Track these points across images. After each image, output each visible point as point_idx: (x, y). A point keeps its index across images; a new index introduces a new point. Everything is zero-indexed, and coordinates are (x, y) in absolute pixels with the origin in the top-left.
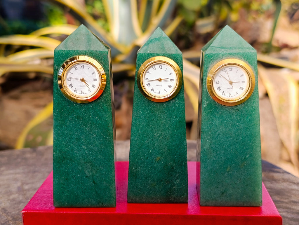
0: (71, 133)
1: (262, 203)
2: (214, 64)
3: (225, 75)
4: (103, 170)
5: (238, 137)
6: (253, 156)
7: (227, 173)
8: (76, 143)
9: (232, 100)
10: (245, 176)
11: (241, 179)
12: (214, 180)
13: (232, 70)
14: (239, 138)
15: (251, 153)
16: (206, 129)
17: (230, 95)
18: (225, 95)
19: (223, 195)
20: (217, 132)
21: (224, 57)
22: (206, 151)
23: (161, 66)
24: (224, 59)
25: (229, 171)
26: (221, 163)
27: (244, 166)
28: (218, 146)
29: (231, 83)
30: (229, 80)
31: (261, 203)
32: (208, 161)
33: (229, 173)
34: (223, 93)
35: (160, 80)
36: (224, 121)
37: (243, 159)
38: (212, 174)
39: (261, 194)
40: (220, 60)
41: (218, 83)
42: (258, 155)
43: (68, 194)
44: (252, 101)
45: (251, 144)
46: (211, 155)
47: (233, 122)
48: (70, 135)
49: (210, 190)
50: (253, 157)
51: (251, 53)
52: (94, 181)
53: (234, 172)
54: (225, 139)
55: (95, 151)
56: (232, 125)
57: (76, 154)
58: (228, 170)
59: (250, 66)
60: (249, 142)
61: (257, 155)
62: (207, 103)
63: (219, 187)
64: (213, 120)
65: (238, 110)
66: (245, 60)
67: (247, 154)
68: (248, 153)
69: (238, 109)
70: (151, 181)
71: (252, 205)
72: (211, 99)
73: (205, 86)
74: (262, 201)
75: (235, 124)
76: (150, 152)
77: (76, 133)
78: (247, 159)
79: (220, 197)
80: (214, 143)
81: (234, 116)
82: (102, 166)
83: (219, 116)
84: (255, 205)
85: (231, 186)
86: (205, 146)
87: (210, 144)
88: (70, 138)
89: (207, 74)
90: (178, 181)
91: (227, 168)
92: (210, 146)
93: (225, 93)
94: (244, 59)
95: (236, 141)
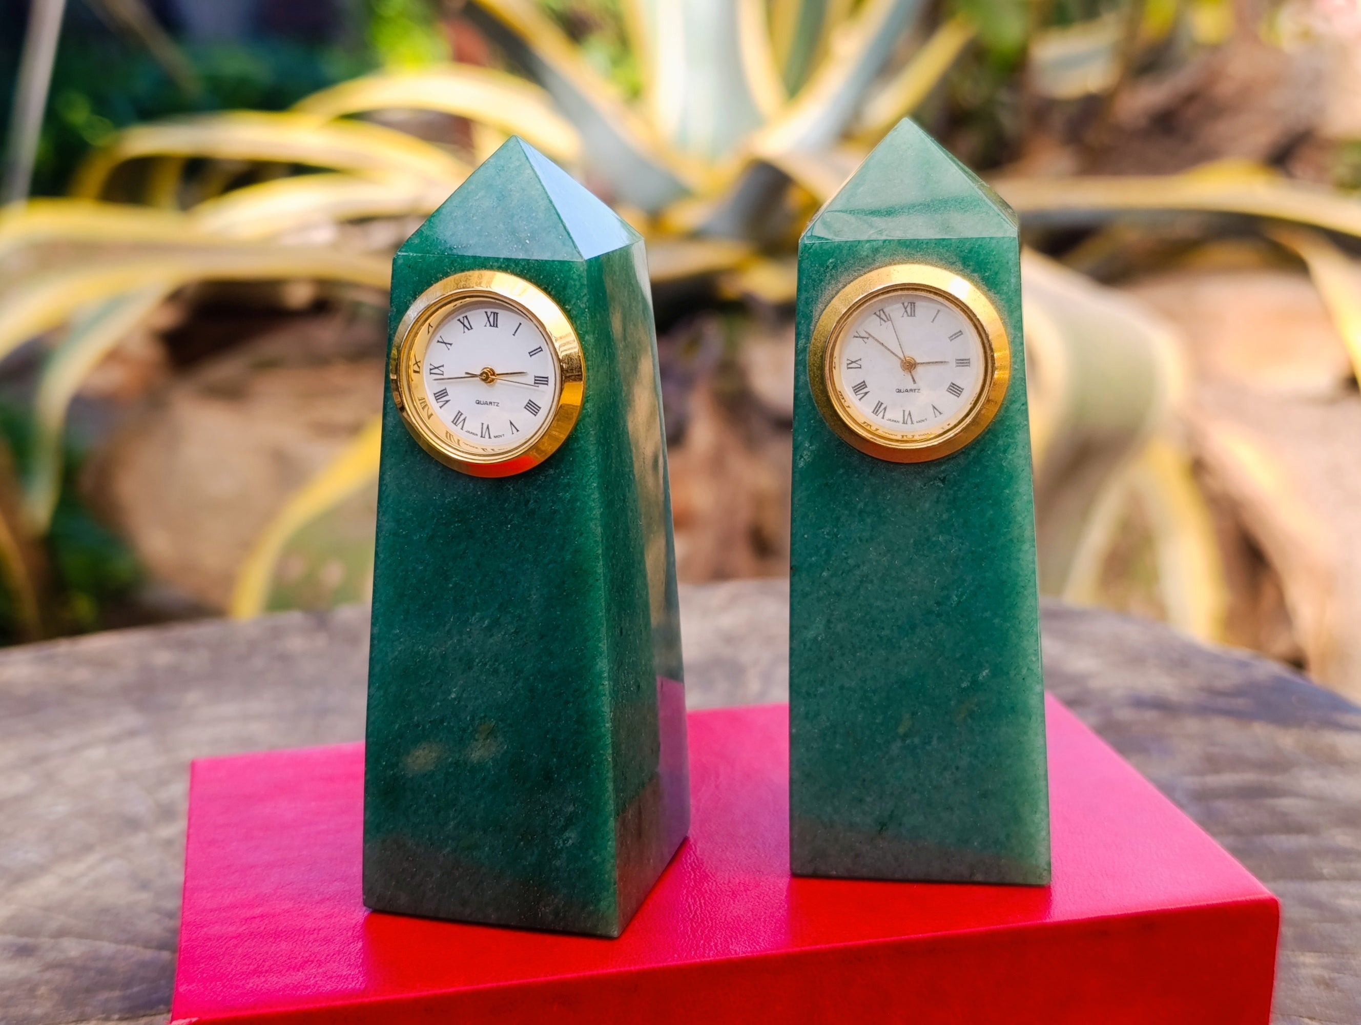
1: (1050, 871)
3: (885, 333)
5: (945, 592)
6: (1008, 673)
7: (899, 743)
9: (916, 438)
10: (976, 757)
11: (957, 768)
12: (844, 768)
13: (913, 314)
14: (948, 597)
15: (1000, 659)
16: (811, 556)
17: (908, 418)
18: (887, 416)
19: (884, 834)
20: (857, 572)
21: (879, 258)
22: (810, 649)
23: (495, 314)
24: (880, 267)
25: (905, 737)
26: (876, 698)
27: (971, 714)
28: (859, 628)
29: (910, 366)
30: (902, 357)
31: (1045, 873)
32: (821, 690)
33: (908, 742)
34: (878, 408)
35: (488, 377)
36: (884, 523)
37: (964, 685)
38: (838, 746)
39: (1044, 833)
40: (866, 270)
41: (855, 364)
42: (1028, 669)
44: (1000, 442)
45: (996, 621)
46: (831, 664)
47: (920, 529)
49: (829, 809)
50: (1008, 678)
51: (994, 242)
53: (931, 738)
54: (888, 600)
56: (915, 543)
58: (901, 730)
59: (991, 294)
60: (988, 614)
61: (1024, 671)
62: (813, 448)
63: (869, 799)
64: (838, 519)
65: (943, 480)
66: (968, 271)
67: (980, 666)
68: (987, 662)
69: (941, 476)
70: (457, 827)
71: (1008, 879)
72: (829, 432)
74: (1049, 864)
75: (928, 539)
76: (453, 696)
78: (982, 684)
79: (873, 839)
80: (844, 615)
81: (927, 505)
83: (861, 505)
84: (1019, 880)
85: (917, 796)
86: (806, 628)
87: (829, 621)
89: (809, 330)
90: (573, 835)
91: (899, 722)
92: (827, 627)
93: (885, 409)
95: (936, 609)
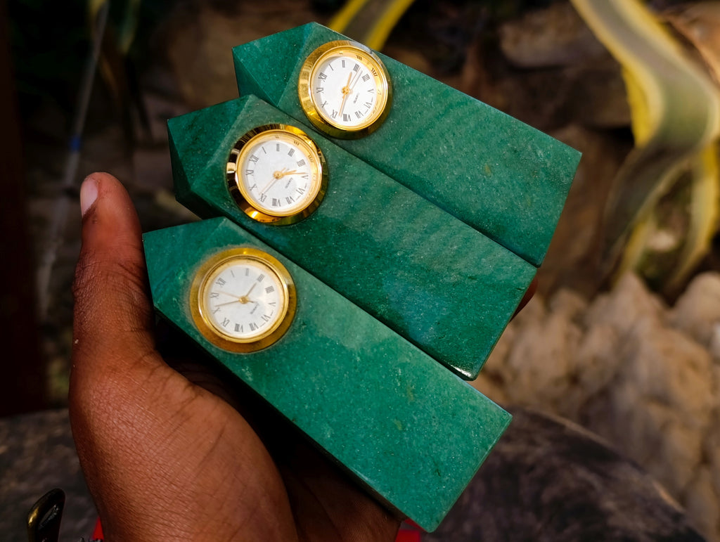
0: (361, 260)
2: (187, 303)
3: (223, 299)
4: (459, 248)
5: (353, 361)
6: (407, 362)
7: (404, 433)
8: (384, 263)
10: (434, 405)
11: (434, 417)
12: (400, 468)
13: (225, 282)
15: (399, 361)
16: (293, 407)
17: (266, 318)
18: (258, 326)
19: (441, 474)
20: (316, 392)
21: (190, 278)
22: (335, 441)
25: (404, 428)
26: (378, 429)
27: (413, 392)
28: (341, 411)
29: (244, 300)
30: (238, 299)
33: (407, 429)
34: (252, 326)
36: (304, 363)
37: (399, 385)
38: (388, 464)
40: (189, 287)
41: (226, 322)
43: (466, 340)
44: (306, 289)
45: (381, 349)
46: (349, 436)
48: (362, 264)
49: (413, 491)
50: (409, 364)
52: (470, 277)
53: (412, 418)
54: (339, 389)
55: (419, 239)
56: (322, 357)
57: (403, 276)
58: (400, 428)
59: (242, 245)
60: (375, 350)
62: (247, 368)
63: (421, 469)
64: (286, 382)
65: (304, 324)
66: (224, 246)
67: (395, 371)
68: (396, 367)
69: (302, 323)
72: (246, 356)
73: (213, 350)
75: (325, 350)
77: (366, 252)
78: (404, 376)
79: (440, 482)
80: (331, 413)
81: (310, 339)
82: (451, 246)
83: (288, 368)
85: (434, 445)
86: (324, 435)
87: (329, 422)
88: (368, 269)
89: (194, 330)
91: (395, 426)
92: (330, 425)
93: (255, 324)
94: (220, 246)
95: (357, 371)
